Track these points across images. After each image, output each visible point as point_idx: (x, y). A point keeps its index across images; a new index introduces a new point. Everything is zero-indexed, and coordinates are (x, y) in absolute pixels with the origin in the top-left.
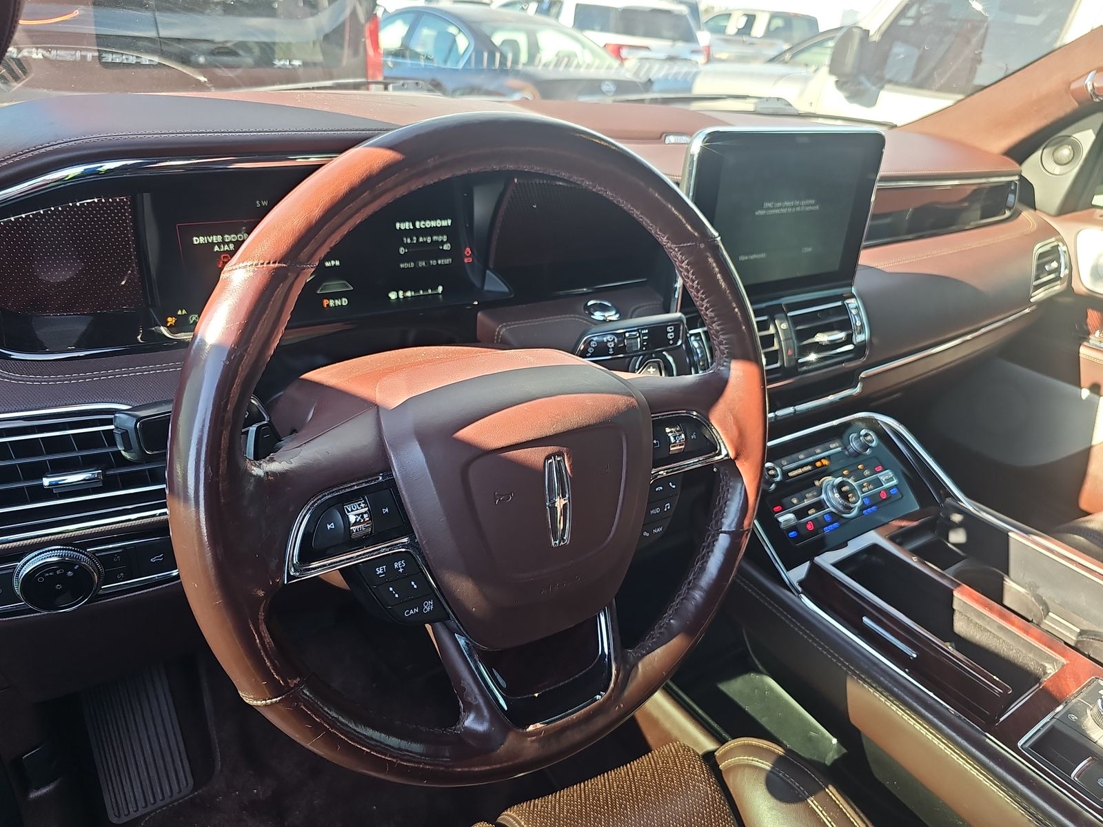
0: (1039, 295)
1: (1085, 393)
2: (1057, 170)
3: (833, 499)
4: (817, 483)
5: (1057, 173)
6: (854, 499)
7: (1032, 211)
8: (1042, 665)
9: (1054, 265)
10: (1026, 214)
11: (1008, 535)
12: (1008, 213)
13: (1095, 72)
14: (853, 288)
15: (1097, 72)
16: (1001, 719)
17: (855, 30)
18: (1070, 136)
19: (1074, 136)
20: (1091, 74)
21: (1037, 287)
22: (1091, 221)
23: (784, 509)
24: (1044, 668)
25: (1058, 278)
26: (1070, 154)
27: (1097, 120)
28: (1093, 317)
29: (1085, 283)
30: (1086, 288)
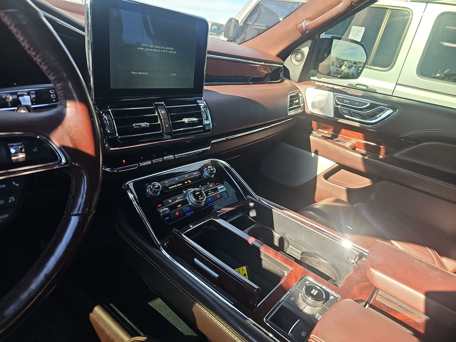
0: (292, 113)
1: (313, 154)
2: (297, 63)
3: (192, 199)
4: (184, 192)
5: (297, 65)
6: (202, 198)
7: (289, 80)
8: (283, 272)
9: (297, 101)
10: (286, 81)
11: (272, 210)
12: (280, 80)
13: (305, 20)
14: (203, 97)
15: (306, 20)
16: (258, 306)
17: (232, 19)
18: (300, 50)
19: (302, 49)
20: (305, 21)
21: (290, 110)
22: (310, 84)
23: (163, 205)
24: (284, 273)
25: (299, 107)
26: (301, 57)
27: (309, 42)
28: (314, 124)
29: (310, 109)
30: (310, 111)
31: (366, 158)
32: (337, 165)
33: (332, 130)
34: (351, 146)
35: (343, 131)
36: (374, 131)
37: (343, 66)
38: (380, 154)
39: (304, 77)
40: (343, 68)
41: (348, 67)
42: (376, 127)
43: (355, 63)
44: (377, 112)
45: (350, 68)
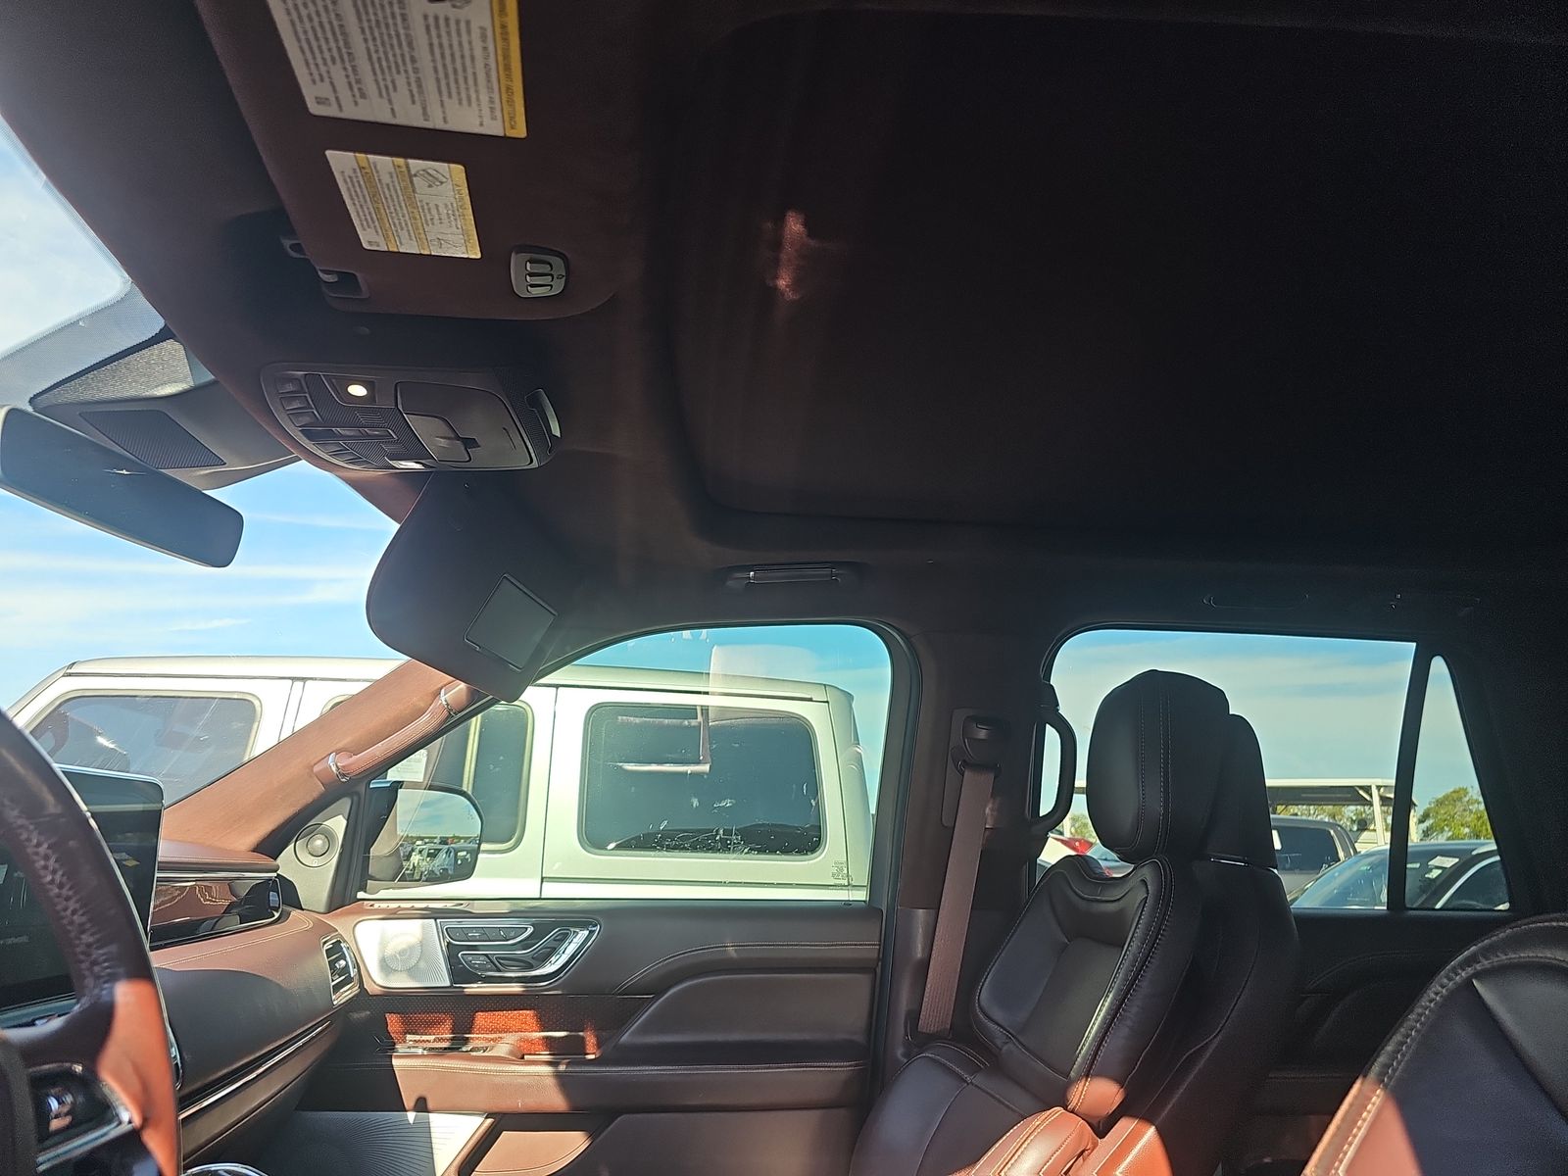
1: (411, 1116)
2: (314, 862)
5: (316, 867)
7: (300, 912)
9: (343, 962)
10: (295, 915)
12: (277, 915)
13: (335, 753)
15: (340, 753)
18: (321, 825)
19: (325, 823)
20: (332, 755)
21: (335, 989)
22: (361, 913)
25: (348, 981)
26: (324, 842)
27: (345, 804)
28: (393, 1022)
29: (378, 979)
30: (378, 985)
31: (562, 1068)
32: (490, 1121)
33: (448, 1025)
34: (511, 1053)
35: (481, 1018)
36: (560, 992)
37: (414, 853)
38: (588, 1052)
39: (342, 897)
40: (415, 858)
41: (429, 855)
42: (560, 981)
43: (444, 841)
44: (554, 944)
45: (432, 855)
